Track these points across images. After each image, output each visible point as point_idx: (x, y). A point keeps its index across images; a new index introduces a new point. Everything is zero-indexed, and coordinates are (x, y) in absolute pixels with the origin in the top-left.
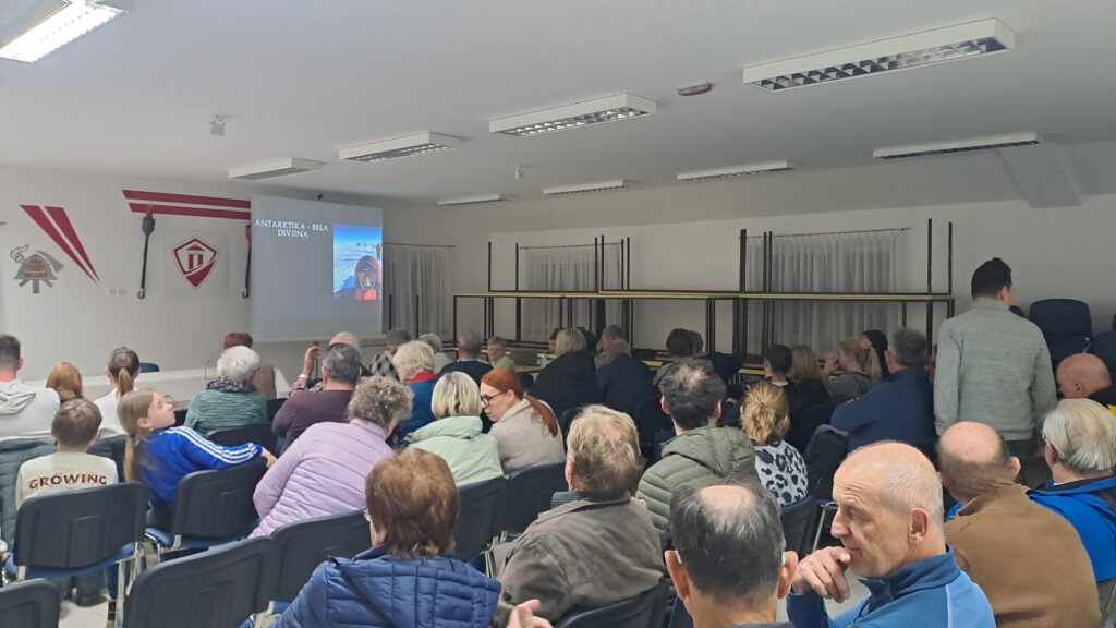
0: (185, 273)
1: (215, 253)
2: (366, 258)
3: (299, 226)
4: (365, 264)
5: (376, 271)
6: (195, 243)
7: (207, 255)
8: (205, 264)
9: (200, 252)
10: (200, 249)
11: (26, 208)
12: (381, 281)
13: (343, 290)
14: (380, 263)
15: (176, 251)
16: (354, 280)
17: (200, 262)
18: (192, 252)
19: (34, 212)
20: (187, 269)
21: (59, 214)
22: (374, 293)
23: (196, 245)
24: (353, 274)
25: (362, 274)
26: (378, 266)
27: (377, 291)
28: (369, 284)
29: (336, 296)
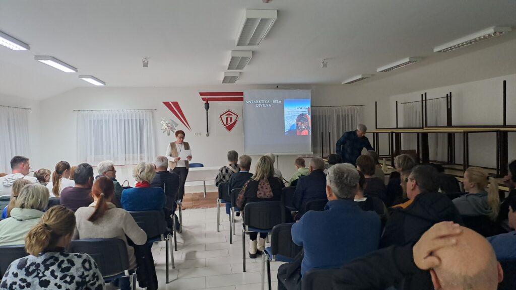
1: (237, 116)
2: (302, 115)
3: (267, 102)
4: (301, 118)
5: (307, 121)
7: (234, 117)
8: (233, 121)
9: (231, 116)
10: (231, 115)
11: (164, 103)
12: (310, 125)
13: (290, 131)
15: (221, 116)
16: (296, 126)
17: (231, 120)
18: (228, 116)
19: (167, 104)
20: (225, 124)
21: (176, 104)
22: (307, 132)
23: (229, 113)
24: (295, 123)
25: (300, 123)
26: (309, 119)
27: (308, 131)
28: (304, 128)
29: (286, 134)
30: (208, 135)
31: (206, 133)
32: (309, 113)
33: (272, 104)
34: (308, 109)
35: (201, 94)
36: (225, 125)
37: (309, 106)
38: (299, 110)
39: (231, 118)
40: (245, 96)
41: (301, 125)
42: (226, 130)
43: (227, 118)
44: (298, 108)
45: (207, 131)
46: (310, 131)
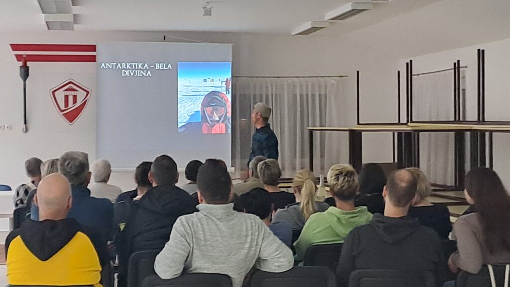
0: (62, 111)
1: (88, 93)
2: (214, 93)
3: (143, 66)
4: (212, 99)
5: (224, 105)
6: (71, 85)
8: (79, 102)
9: (74, 93)
10: (75, 90)
12: (229, 115)
13: (188, 124)
14: (229, 97)
15: (54, 92)
16: (200, 114)
17: (75, 101)
20: (63, 108)
22: (223, 127)
23: (70, 86)
24: (199, 109)
25: (209, 109)
26: (227, 100)
27: (226, 125)
28: (217, 119)
29: (180, 130)
30: (27, 130)
31: (24, 125)
32: (227, 89)
33: (153, 69)
35: (15, 47)
38: (209, 83)
39: (75, 97)
40: (99, 53)
41: (212, 112)
42: (65, 121)
43: (67, 97)
44: (205, 81)
45: (25, 122)
46: (230, 126)
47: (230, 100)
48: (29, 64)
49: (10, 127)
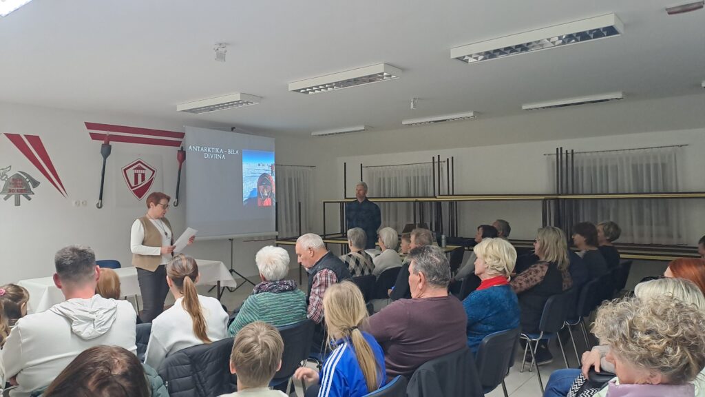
1: (154, 172)
2: (264, 175)
3: (219, 150)
4: (263, 179)
5: (271, 184)
6: (139, 164)
7: (148, 174)
8: (146, 181)
9: (143, 172)
10: (143, 169)
11: (10, 136)
12: (274, 191)
13: (250, 199)
14: (274, 178)
15: (125, 171)
16: (257, 191)
17: (143, 179)
18: (138, 171)
19: (15, 139)
20: (133, 185)
21: (35, 140)
22: (270, 202)
23: (139, 166)
24: (256, 187)
25: (262, 187)
26: (272, 181)
27: (272, 200)
28: (266, 195)
29: (244, 204)
30: (100, 206)
31: (97, 201)
32: (272, 172)
33: (226, 154)
34: (272, 166)
35: (89, 126)
36: (132, 188)
37: (273, 163)
38: (261, 167)
39: (143, 176)
40: (185, 140)
41: (263, 190)
42: (134, 197)
43: (136, 175)
44: (259, 165)
45: (101, 198)
46: (274, 200)
47: (274, 180)
48: (111, 143)
49: (85, 203)
